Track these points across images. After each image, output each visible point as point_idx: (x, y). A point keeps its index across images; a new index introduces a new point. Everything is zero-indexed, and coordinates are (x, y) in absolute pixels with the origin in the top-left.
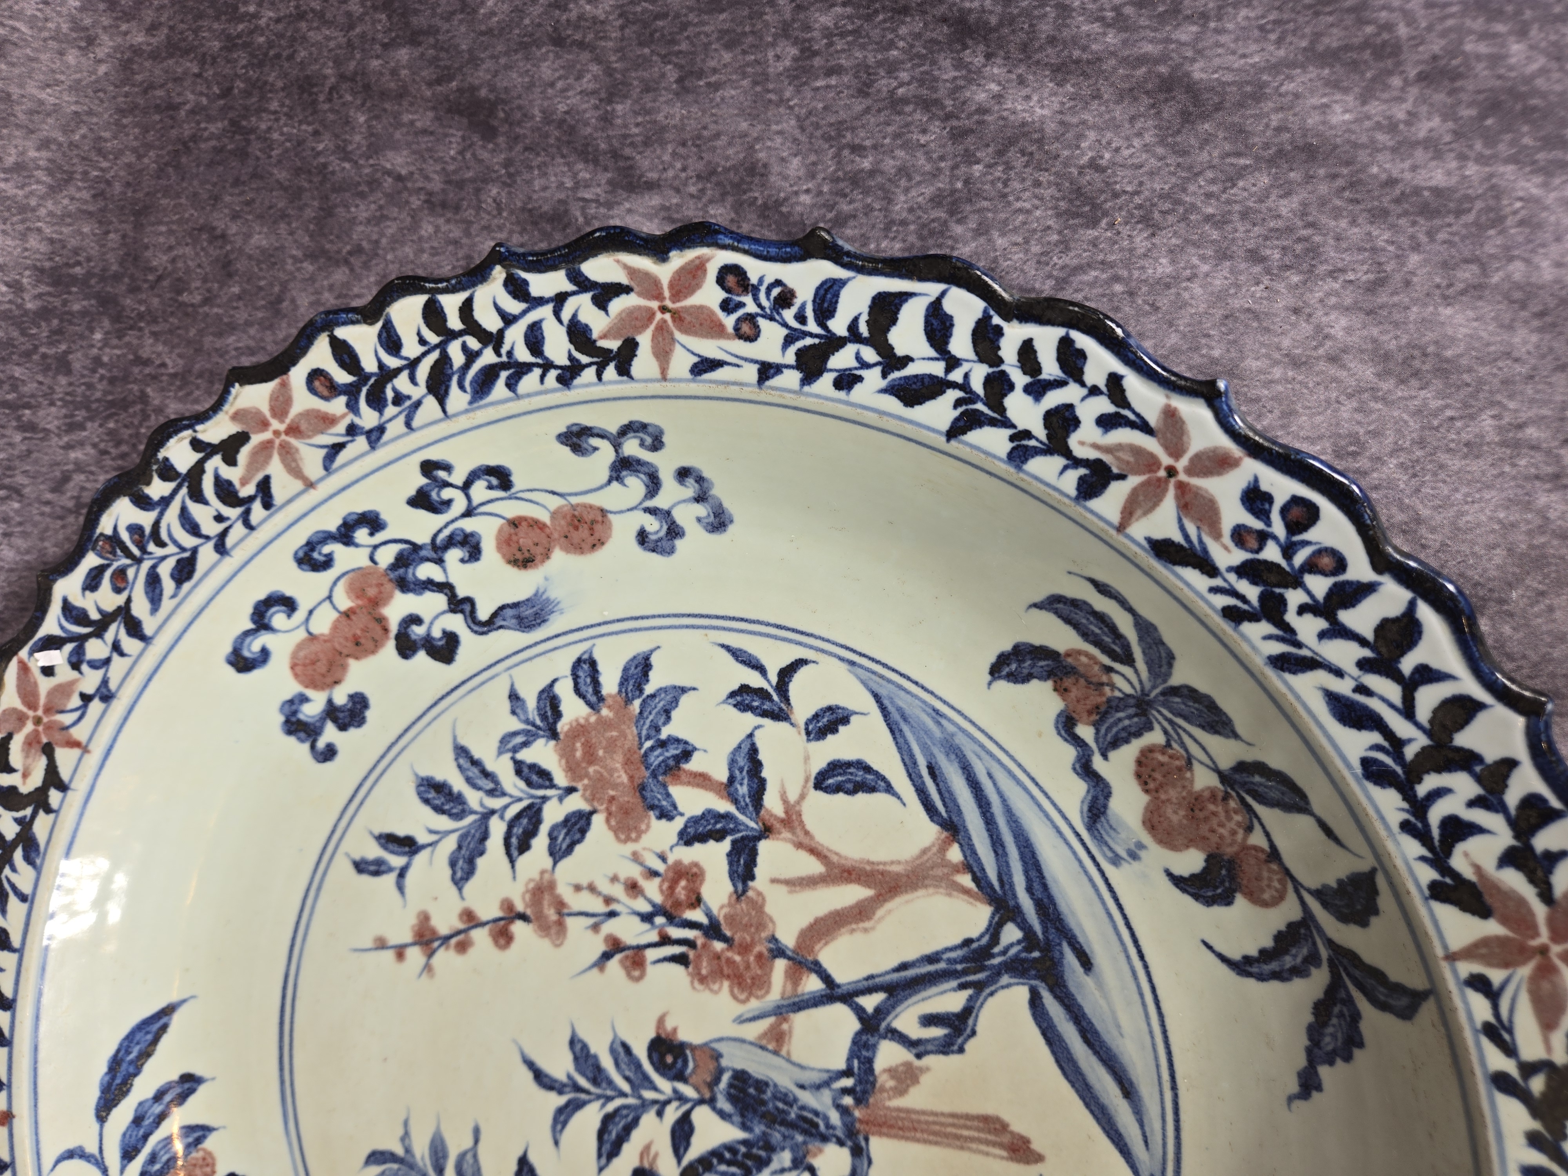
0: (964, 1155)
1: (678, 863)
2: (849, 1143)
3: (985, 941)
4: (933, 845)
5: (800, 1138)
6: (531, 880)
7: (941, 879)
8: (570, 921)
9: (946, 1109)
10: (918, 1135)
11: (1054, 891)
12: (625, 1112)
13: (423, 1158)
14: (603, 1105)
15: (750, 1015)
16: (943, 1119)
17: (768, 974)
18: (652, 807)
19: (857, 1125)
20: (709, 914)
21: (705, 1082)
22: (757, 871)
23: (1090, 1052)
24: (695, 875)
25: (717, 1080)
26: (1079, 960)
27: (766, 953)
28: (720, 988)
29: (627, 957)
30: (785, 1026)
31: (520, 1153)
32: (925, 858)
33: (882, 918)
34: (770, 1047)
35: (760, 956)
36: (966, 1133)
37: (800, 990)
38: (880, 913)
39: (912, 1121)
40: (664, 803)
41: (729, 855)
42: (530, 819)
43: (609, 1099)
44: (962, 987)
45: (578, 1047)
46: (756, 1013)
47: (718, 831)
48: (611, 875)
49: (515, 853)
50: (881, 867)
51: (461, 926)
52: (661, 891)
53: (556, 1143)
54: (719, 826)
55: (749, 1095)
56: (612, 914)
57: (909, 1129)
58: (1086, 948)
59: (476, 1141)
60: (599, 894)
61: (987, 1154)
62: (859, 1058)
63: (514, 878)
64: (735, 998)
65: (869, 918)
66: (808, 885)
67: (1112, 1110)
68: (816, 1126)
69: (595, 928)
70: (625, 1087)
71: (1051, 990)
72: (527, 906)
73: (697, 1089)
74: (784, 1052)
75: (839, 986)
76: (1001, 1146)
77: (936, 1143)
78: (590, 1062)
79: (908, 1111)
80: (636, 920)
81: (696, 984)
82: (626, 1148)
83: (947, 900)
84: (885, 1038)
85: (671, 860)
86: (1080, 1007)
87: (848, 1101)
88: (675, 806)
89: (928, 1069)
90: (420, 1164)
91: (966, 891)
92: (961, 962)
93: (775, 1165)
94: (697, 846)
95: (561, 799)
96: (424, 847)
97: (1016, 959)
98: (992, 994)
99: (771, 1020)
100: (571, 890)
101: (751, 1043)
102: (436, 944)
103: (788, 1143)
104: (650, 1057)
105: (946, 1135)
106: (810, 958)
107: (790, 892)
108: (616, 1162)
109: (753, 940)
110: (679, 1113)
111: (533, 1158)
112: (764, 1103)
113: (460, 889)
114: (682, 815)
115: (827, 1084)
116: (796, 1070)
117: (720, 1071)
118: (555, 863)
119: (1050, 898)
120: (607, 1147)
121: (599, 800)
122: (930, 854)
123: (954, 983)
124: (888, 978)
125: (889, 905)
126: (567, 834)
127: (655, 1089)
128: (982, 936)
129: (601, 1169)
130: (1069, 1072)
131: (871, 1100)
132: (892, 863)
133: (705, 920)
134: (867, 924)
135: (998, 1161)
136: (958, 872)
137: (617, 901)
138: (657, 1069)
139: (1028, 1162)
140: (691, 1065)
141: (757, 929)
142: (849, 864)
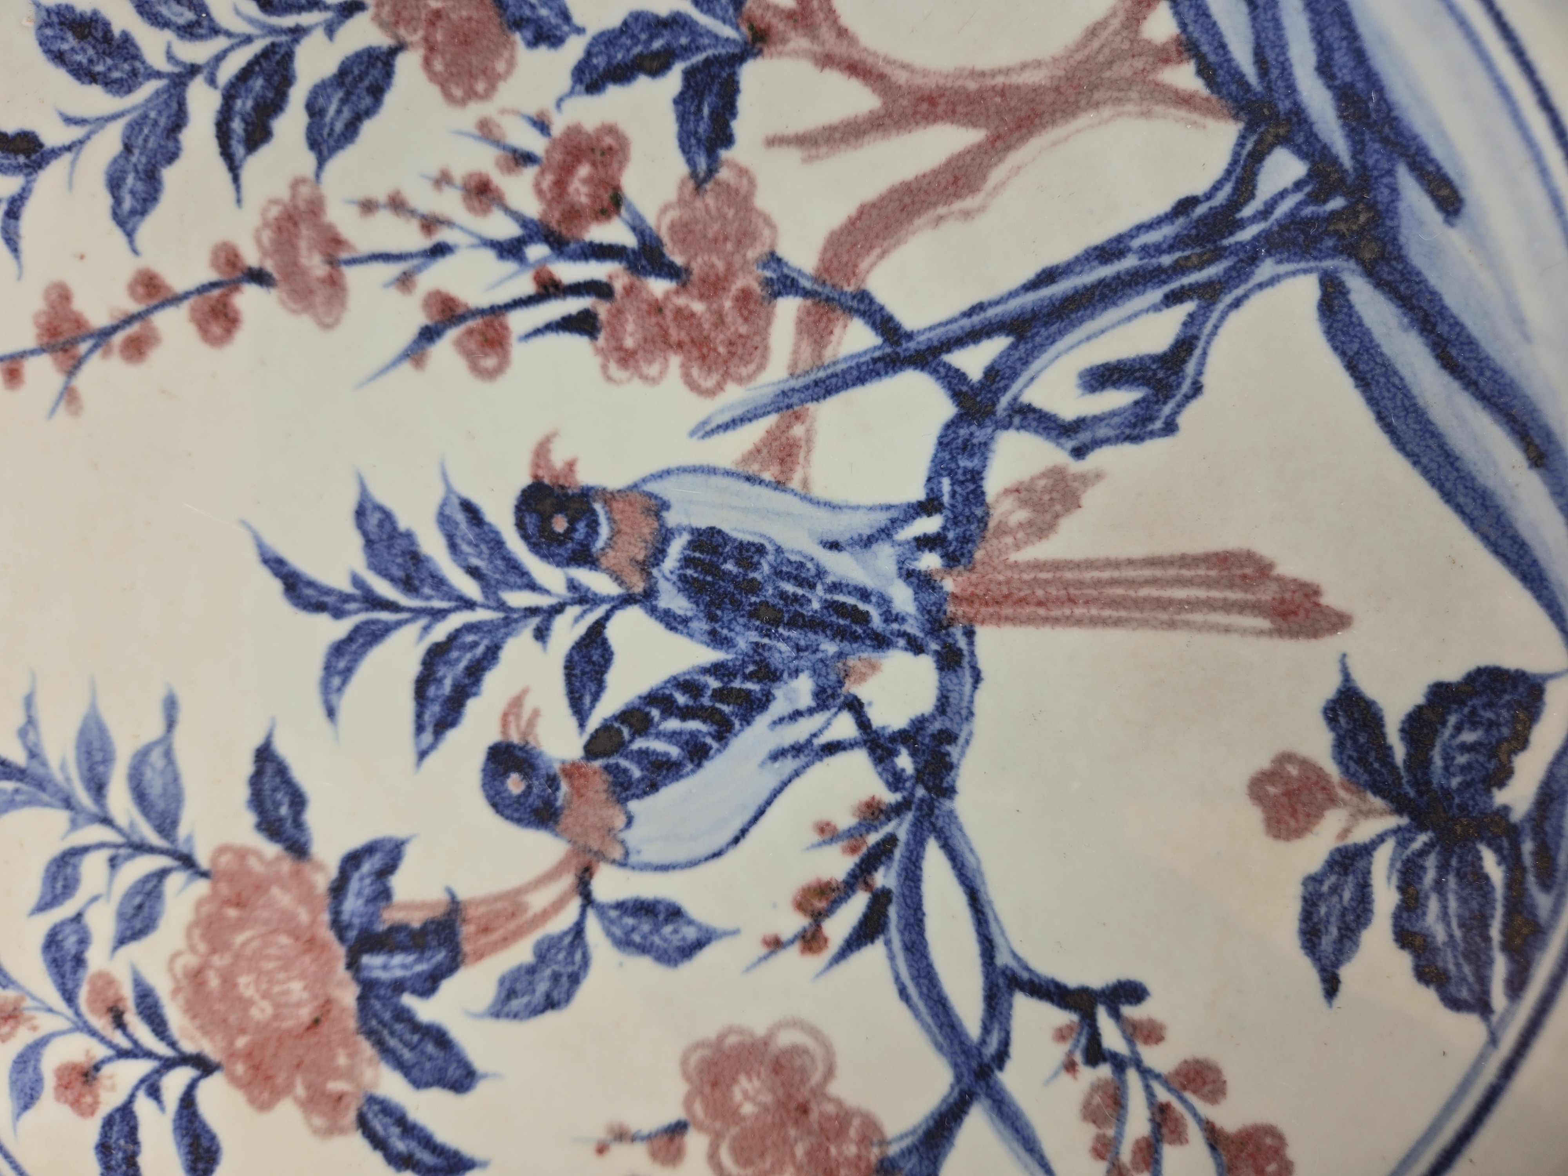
0: (1178, 638)
1: (574, 132)
2: (934, 646)
3: (1222, 197)
4: (1114, 14)
5: (830, 648)
6: (274, 202)
7: (1130, 83)
8: (353, 275)
9: (1139, 552)
10: (1079, 611)
11: (1380, 60)
12: (470, 638)
13: (63, 767)
14: (426, 629)
15: (726, 417)
16: (1130, 573)
17: (763, 332)
18: (518, 24)
19: (950, 608)
20: (639, 228)
21: (634, 561)
22: (739, 127)
23: (1455, 386)
24: (609, 151)
25: (658, 554)
26: (1433, 195)
27: (757, 288)
28: (662, 373)
29: (470, 332)
30: (798, 430)
31: (257, 740)
32: (1096, 44)
33: (1002, 185)
34: (767, 476)
35: (745, 296)
36: (1180, 593)
37: (829, 354)
38: (996, 175)
39: (1066, 585)
40: (544, 12)
41: (679, 101)
42: (268, 80)
43: (438, 615)
44: (1173, 299)
45: (373, 519)
46: (738, 412)
47: (657, 55)
48: (435, 172)
49: (239, 150)
50: (1000, 80)
51: (134, 307)
52: (539, 192)
53: (331, 713)
54: (657, 44)
55: (726, 574)
56: (440, 250)
57: (1059, 602)
58: (1449, 169)
59: (171, 724)
60: (412, 213)
61: (1227, 630)
62: (951, 473)
63: (239, 201)
64: (693, 385)
65: (973, 189)
66: (844, 140)
67: (1503, 497)
68: (864, 618)
69: (405, 281)
70: (470, 588)
71: (1370, 272)
72: (265, 253)
73: (618, 578)
74: (795, 483)
75: (910, 336)
76: (1256, 608)
77: (1117, 623)
78: (401, 544)
79: (1056, 566)
80: (490, 255)
81: (614, 369)
82: (472, 706)
83: (1142, 126)
84: (1007, 425)
85: (558, 127)
86: (1434, 296)
87: (930, 561)
88: (566, 16)
89: (1099, 476)
90: (59, 777)
91: (1184, 100)
92: (1171, 248)
93: (779, 707)
94: (613, 92)
95: (330, 30)
96: (55, 153)
97: (1293, 220)
98: (1237, 304)
99: (772, 420)
100: (354, 211)
101: (728, 473)
102: (83, 347)
103: (804, 662)
104: (520, 525)
105: (1139, 604)
106: (849, 289)
107: (808, 160)
108: (452, 736)
109: (729, 266)
110: (581, 629)
111: (283, 748)
112: (754, 587)
113: (130, 235)
114: (580, 31)
115: (885, 533)
116: (822, 514)
117: (665, 536)
118: (321, 162)
119: (1372, 79)
120: (434, 710)
121: (408, 22)
122: (1104, 35)
123: (1155, 295)
124: (1014, 305)
125: (1016, 157)
126: (343, 101)
127: (533, 587)
128: (1217, 187)
129: (423, 755)
130: (1407, 435)
131: (979, 555)
132: (1024, 67)
133: (629, 240)
134: (969, 202)
135: (1251, 640)
136: (1167, 61)
137: (449, 223)
138: (535, 547)
139: (1315, 633)
140: (604, 531)
141: (739, 242)
142: (931, 83)
